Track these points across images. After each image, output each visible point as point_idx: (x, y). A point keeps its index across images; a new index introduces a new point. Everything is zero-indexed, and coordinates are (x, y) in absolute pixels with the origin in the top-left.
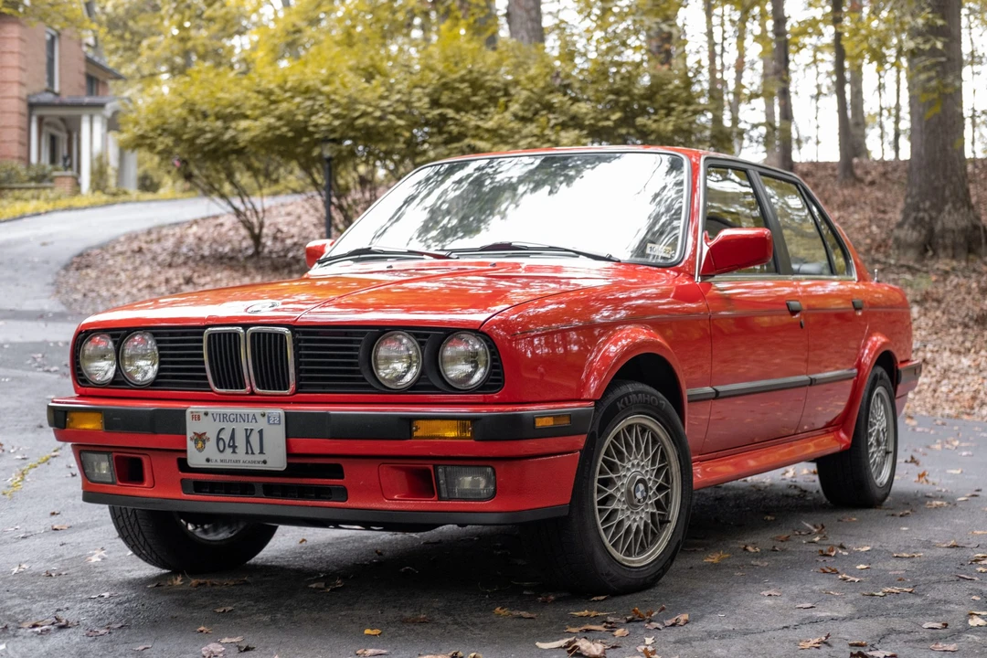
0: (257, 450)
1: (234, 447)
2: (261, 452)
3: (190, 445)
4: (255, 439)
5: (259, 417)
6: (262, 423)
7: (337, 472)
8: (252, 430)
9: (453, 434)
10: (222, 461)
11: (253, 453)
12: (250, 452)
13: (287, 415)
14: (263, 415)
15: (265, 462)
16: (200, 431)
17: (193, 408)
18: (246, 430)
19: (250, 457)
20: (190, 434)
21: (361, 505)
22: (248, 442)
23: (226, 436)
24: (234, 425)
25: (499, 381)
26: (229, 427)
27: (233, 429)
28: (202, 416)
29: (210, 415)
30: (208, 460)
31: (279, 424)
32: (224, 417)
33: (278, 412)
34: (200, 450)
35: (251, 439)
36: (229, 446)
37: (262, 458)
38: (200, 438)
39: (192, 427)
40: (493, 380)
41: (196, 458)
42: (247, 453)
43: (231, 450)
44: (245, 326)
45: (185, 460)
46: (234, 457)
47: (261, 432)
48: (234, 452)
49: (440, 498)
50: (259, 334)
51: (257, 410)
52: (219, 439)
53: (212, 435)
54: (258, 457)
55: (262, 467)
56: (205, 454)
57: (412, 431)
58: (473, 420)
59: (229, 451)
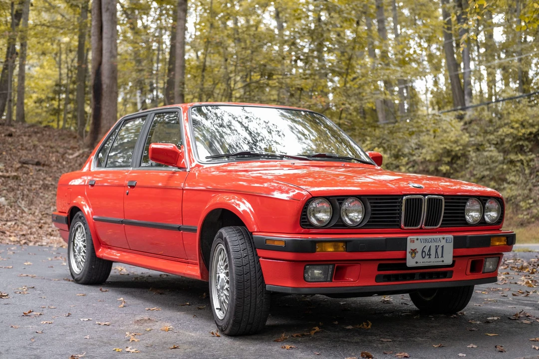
0: (440, 256)
1: (430, 255)
2: (442, 257)
3: (408, 255)
4: (440, 251)
5: (442, 240)
6: (443, 242)
8: (438, 246)
10: (423, 262)
11: (438, 257)
13: (455, 238)
14: (444, 238)
15: (443, 261)
16: (413, 248)
17: (410, 238)
18: (436, 246)
19: (437, 260)
20: (408, 250)
22: (436, 252)
23: (426, 250)
24: (430, 244)
26: (428, 245)
27: (430, 246)
28: (415, 240)
29: (419, 240)
30: (417, 263)
31: (451, 242)
32: (426, 241)
33: (450, 236)
34: (413, 258)
36: (428, 255)
37: (442, 259)
38: (414, 252)
39: (410, 246)
40: (500, 219)
41: (411, 262)
42: (436, 257)
44: (425, 195)
45: (405, 264)
46: (429, 260)
47: (443, 247)
48: (430, 257)
51: (441, 236)
52: (423, 251)
53: (420, 251)
54: (440, 259)
55: (441, 264)
56: (416, 259)
57: (490, 243)
58: (507, 237)
59: (427, 257)
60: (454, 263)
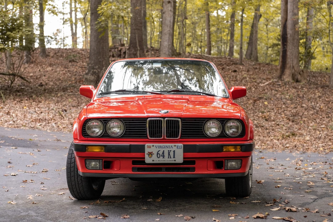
1: (164, 156)
2: (174, 157)
3: (146, 156)
4: (172, 154)
5: (173, 147)
6: (175, 148)
7: (193, 163)
8: (171, 151)
9: (233, 150)
10: (158, 161)
11: (171, 158)
12: (170, 157)
13: (184, 146)
14: (175, 146)
15: (175, 161)
16: (150, 151)
17: (147, 145)
18: (169, 151)
19: (170, 159)
20: (146, 152)
21: (200, 173)
23: (161, 153)
24: (164, 149)
25: (244, 134)
26: (162, 150)
27: (164, 151)
28: (151, 147)
29: (155, 147)
30: (153, 161)
31: (181, 148)
32: (160, 147)
33: (181, 145)
34: (150, 157)
35: (170, 153)
36: (162, 156)
37: (174, 159)
38: (150, 154)
39: (147, 150)
40: (242, 134)
41: (148, 160)
42: (169, 158)
43: (162, 157)
44: (164, 118)
45: (145, 161)
47: (174, 151)
48: (163, 158)
49: (225, 170)
50: (169, 120)
51: (173, 145)
52: (158, 154)
53: (155, 152)
54: (173, 159)
55: (174, 162)
56: (152, 159)
57: (223, 150)
58: (241, 146)
59: (161, 157)
60: (185, 162)
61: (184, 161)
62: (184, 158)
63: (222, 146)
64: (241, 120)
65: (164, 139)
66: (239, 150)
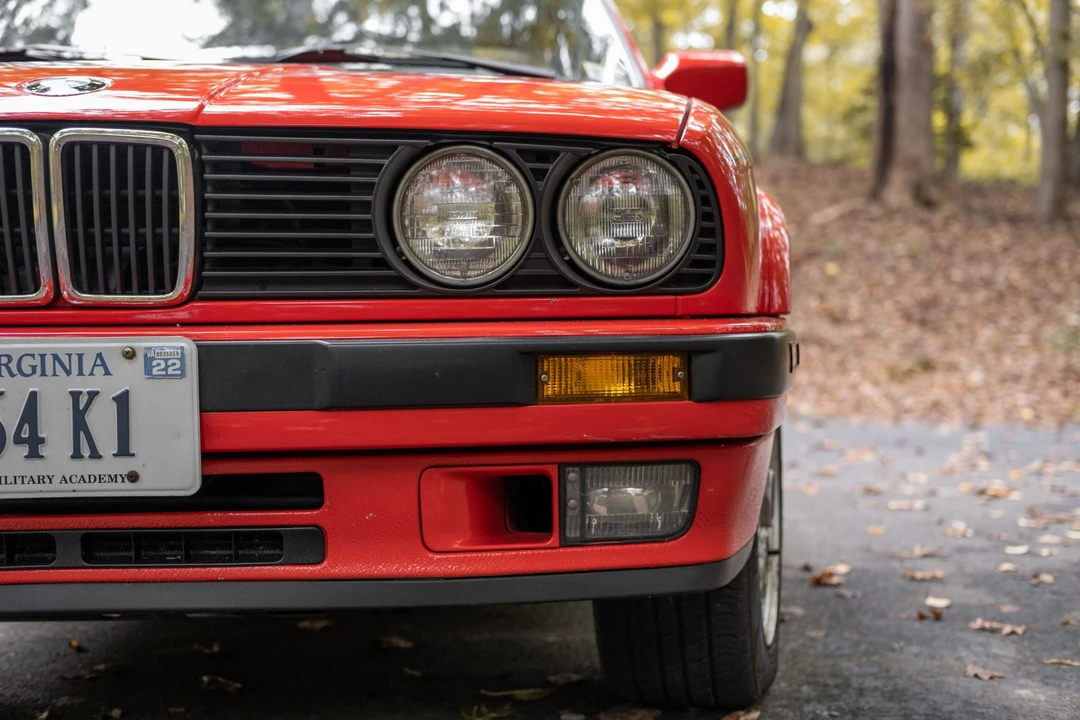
0: (107, 442)
1: (34, 446)
2: (124, 450)
4: (102, 421)
5: (116, 363)
6: (127, 376)
7: (309, 490)
8: (93, 395)
9: (620, 388)
11: (95, 455)
12: (86, 451)
13: (205, 354)
14: (130, 355)
15: (133, 477)
18: (76, 395)
19: (87, 467)
21: (360, 569)
22: (80, 424)
23: (7, 413)
24: (34, 384)
25: (711, 264)
26: (17, 390)
27: (33, 395)
31: (183, 375)
33: (180, 345)
35: (91, 419)
36: (18, 440)
37: (124, 466)
40: (697, 263)
42: (77, 455)
43: (24, 450)
44: (46, 125)
46: (35, 468)
47: (123, 401)
48: (34, 454)
49: (565, 543)
50: (86, 147)
51: (111, 344)
54: (113, 464)
55: (122, 489)
57: (537, 385)
58: (689, 353)
59: (16, 453)
60: (217, 490)
61: (205, 478)
62: (207, 456)
63: (532, 357)
64: (683, 150)
65: (56, 301)
66: (667, 385)
